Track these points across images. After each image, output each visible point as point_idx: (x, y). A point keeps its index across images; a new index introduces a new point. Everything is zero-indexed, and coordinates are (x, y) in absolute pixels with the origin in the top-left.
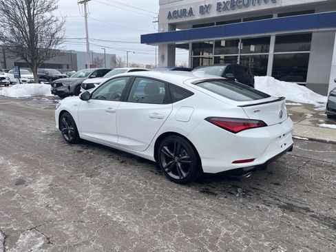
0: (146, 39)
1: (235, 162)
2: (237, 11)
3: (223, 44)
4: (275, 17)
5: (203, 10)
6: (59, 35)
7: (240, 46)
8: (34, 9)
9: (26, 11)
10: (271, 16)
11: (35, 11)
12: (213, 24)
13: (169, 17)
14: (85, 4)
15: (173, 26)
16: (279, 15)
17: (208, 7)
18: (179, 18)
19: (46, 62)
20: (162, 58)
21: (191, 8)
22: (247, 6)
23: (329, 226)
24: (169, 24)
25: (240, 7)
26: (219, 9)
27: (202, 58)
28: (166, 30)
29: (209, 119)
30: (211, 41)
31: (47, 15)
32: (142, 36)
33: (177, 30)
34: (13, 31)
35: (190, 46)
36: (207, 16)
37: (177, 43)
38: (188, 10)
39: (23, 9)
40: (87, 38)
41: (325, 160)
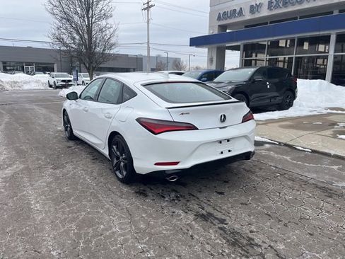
0: (196, 42)
1: (156, 164)
2: (290, 9)
3: (282, 44)
4: (336, 13)
5: (253, 9)
6: (113, 40)
7: (306, 46)
8: (92, 18)
9: (86, 20)
10: (332, 13)
11: (93, 20)
12: (267, 23)
13: (219, 18)
14: (148, 11)
15: (223, 28)
16: (340, 11)
17: (259, 6)
18: (228, 19)
19: (101, 66)
20: (211, 60)
21: (241, 9)
22: (301, 3)
23: (228, 241)
24: (219, 26)
25: (293, 4)
26: (270, 7)
27: (256, 60)
28: (216, 32)
29: (138, 120)
30: (265, 41)
31: (103, 23)
32: (191, 39)
33: (228, 31)
34: (73, 39)
35: (242, 48)
36: (257, 15)
37: (227, 45)
38: (238, 10)
39: (84, 17)
40: (148, 43)
41: (306, 174)
